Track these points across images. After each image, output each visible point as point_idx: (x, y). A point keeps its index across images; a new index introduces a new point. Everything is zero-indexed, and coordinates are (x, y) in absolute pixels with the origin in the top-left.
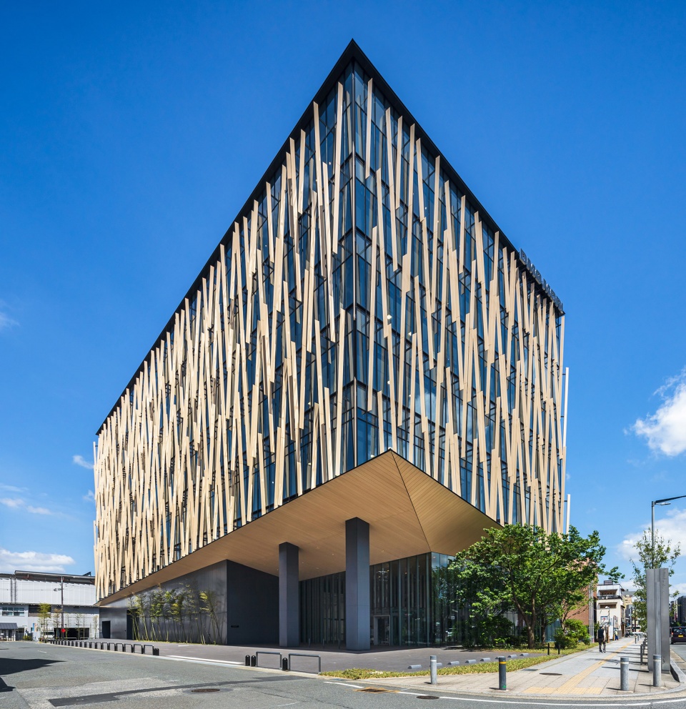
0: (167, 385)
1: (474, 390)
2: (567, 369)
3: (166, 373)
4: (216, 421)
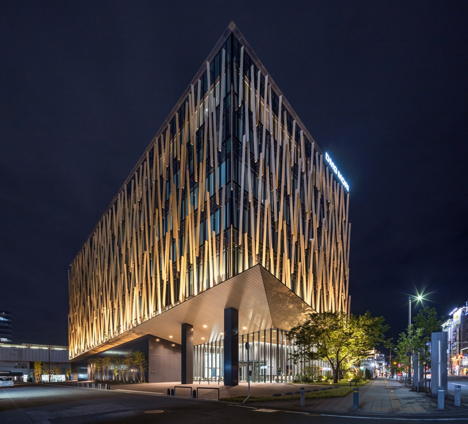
0: (113, 235)
1: (299, 234)
2: (350, 224)
3: (112, 228)
4: (143, 254)
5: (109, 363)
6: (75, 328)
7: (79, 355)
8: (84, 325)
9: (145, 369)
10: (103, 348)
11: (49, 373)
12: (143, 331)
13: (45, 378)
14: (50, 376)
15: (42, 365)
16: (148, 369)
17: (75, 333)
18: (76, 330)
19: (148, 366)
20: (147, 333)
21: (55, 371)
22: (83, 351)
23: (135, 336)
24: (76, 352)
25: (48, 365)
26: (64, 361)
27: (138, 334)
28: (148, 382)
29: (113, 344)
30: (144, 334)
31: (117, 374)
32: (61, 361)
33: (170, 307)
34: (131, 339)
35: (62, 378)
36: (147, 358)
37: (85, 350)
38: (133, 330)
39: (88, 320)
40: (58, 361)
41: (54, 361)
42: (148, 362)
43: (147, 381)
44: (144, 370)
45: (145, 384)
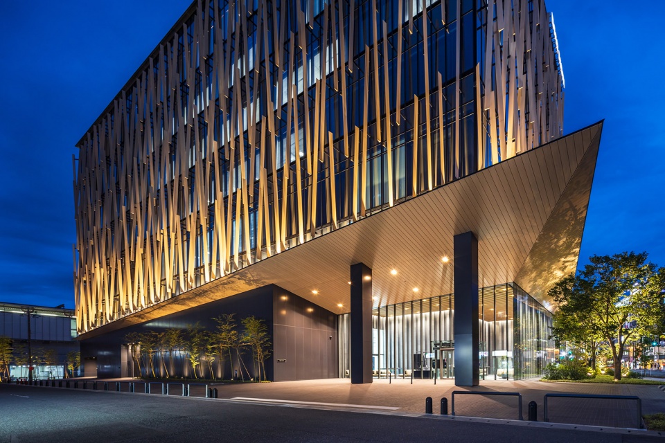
5: (178, 341)
6: (90, 271)
7: (98, 325)
8: (113, 266)
9: (267, 353)
10: (161, 311)
11: (30, 362)
12: (263, 275)
13: (18, 372)
14: (31, 369)
15: (11, 345)
16: (272, 353)
17: (90, 283)
18: (92, 276)
19: (272, 346)
20: (269, 282)
21: (42, 358)
22: (111, 318)
23: (242, 287)
24: (92, 319)
25: (25, 345)
26: (60, 339)
27: (249, 283)
28: (272, 380)
29: (188, 302)
30: (263, 283)
31: (195, 364)
32: (53, 339)
33: (327, 230)
34: (229, 293)
35: (58, 372)
36: (270, 331)
37: (114, 315)
38: (240, 274)
39: (123, 256)
40: (46, 338)
41: (39, 338)
42: (271, 340)
43: (270, 378)
44: (265, 356)
45: (266, 385)
